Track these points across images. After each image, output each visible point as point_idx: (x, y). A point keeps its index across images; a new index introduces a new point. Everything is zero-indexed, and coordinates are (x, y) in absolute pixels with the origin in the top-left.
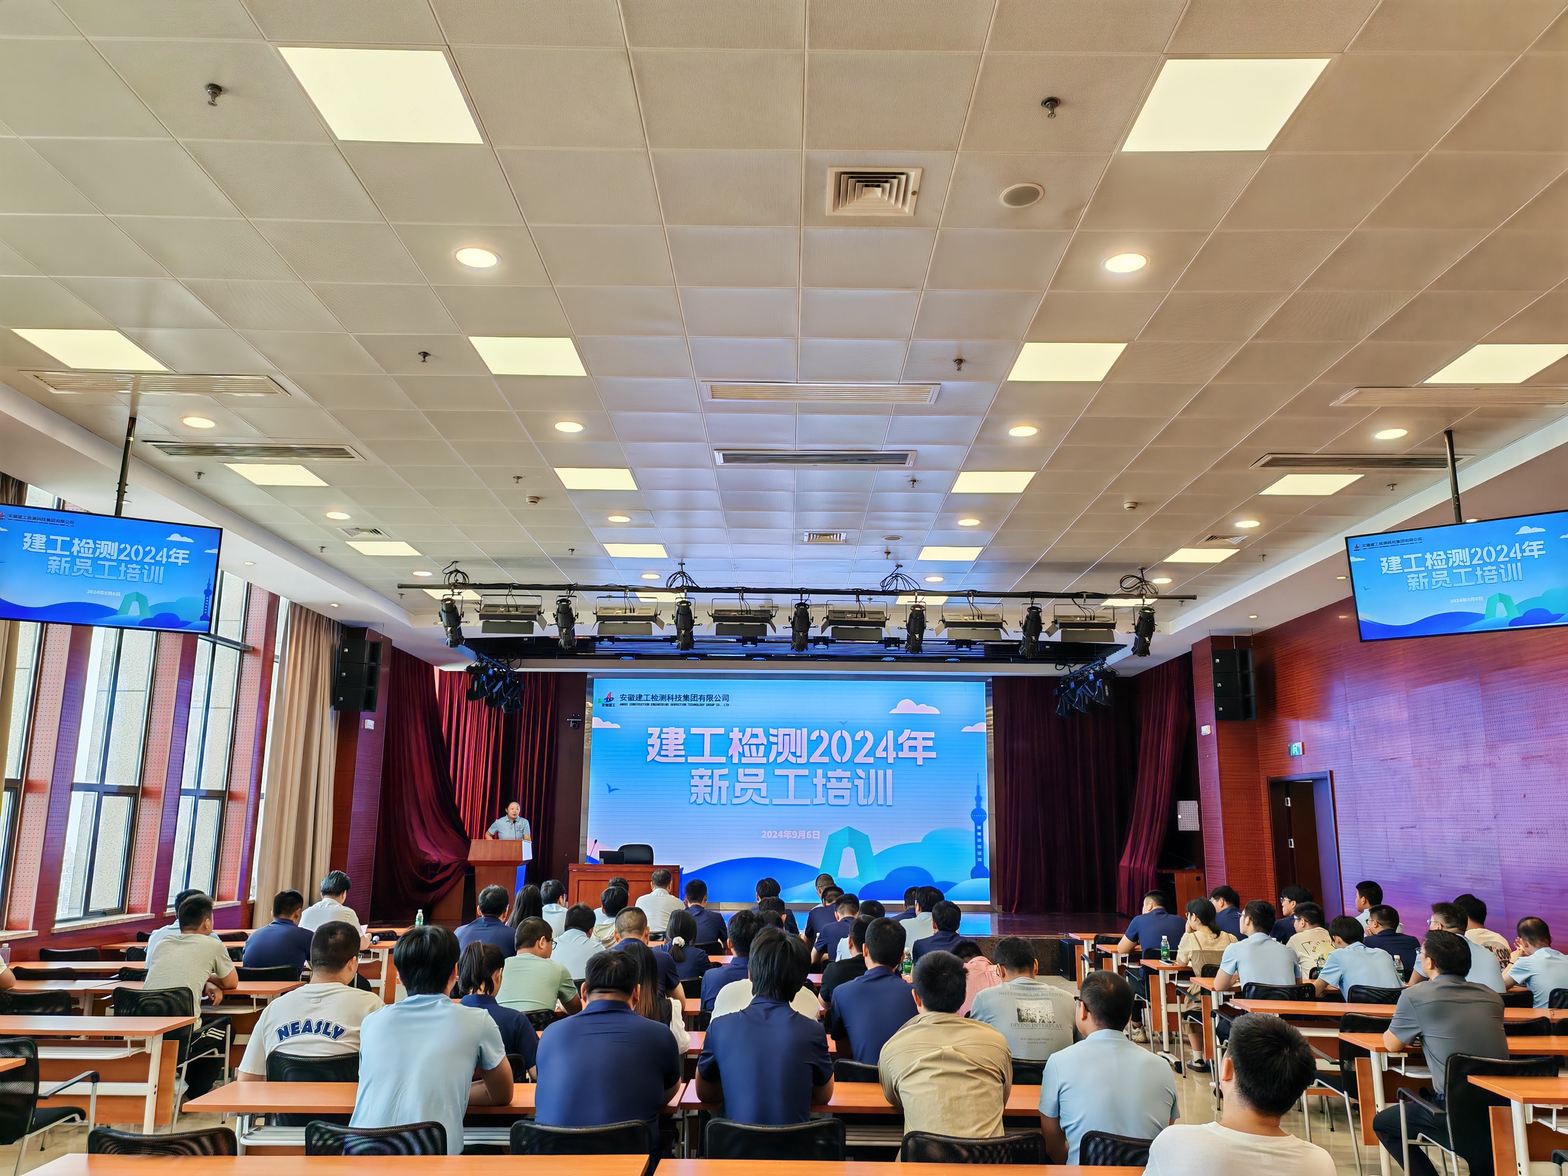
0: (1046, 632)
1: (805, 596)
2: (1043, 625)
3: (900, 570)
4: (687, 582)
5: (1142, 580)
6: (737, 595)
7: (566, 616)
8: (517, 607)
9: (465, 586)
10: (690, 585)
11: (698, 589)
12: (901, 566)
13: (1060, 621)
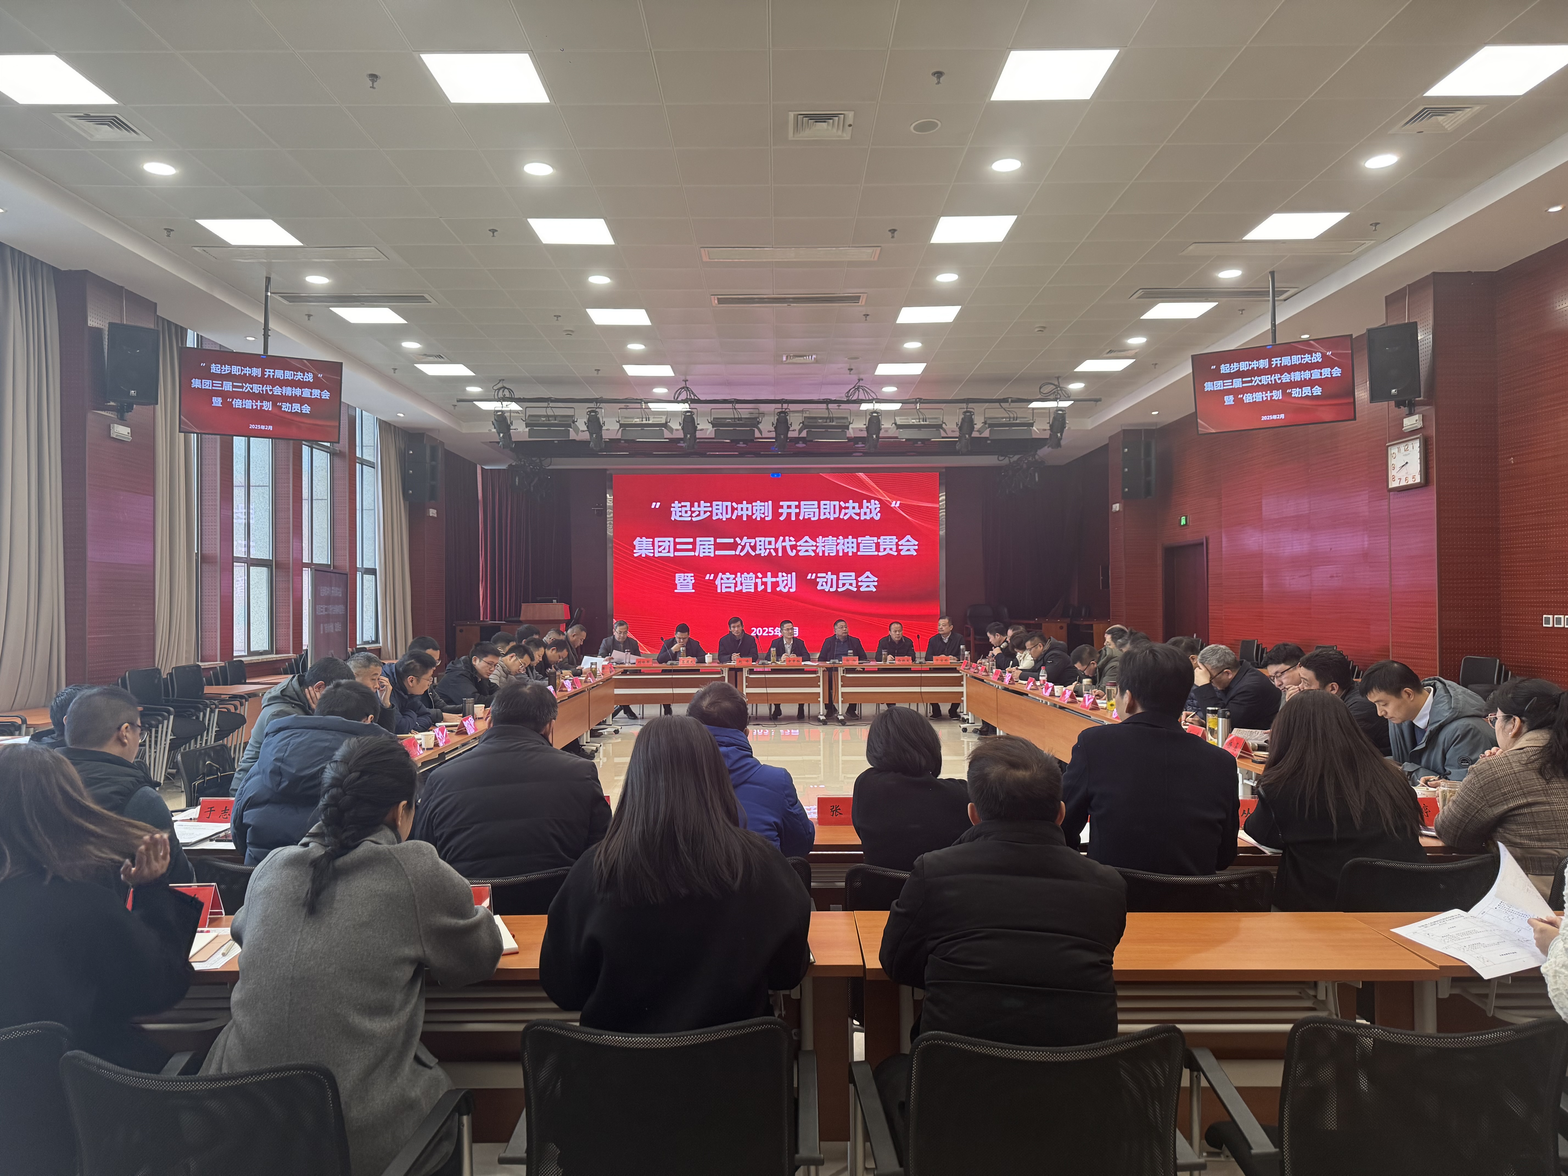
0: (978, 431)
1: (785, 406)
2: (975, 426)
3: (861, 383)
4: (690, 395)
5: (1057, 386)
6: (730, 406)
7: (594, 424)
8: (555, 417)
9: (511, 399)
10: (693, 398)
11: (699, 401)
12: (862, 380)
13: (989, 422)
